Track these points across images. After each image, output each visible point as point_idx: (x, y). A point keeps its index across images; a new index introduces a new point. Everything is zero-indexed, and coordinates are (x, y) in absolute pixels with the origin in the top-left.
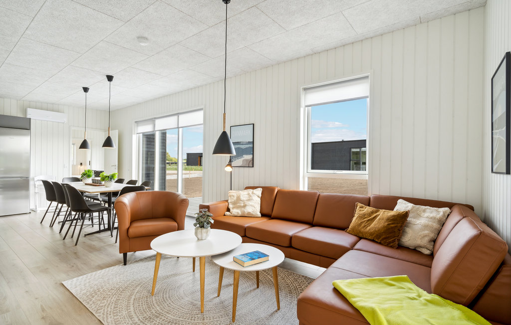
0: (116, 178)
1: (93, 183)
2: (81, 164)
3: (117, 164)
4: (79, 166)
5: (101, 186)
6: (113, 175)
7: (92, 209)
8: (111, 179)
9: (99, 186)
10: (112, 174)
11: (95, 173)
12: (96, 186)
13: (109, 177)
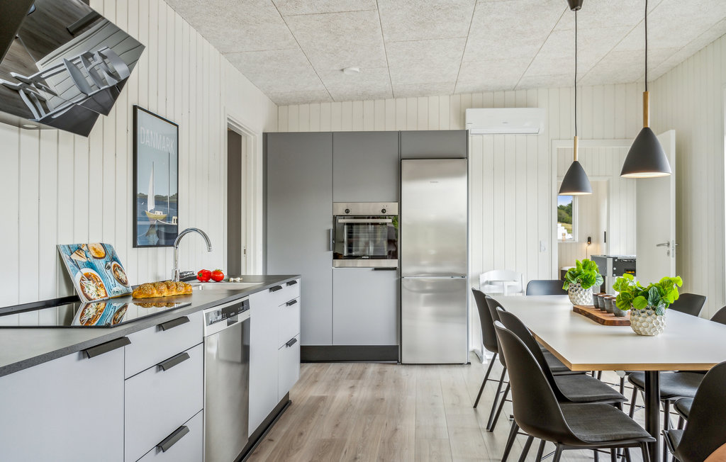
0: (673, 296)
1: (597, 307)
2: (589, 240)
3: (672, 238)
4: (586, 244)
5: (621, 324)
6: (663, 285)
7: (578, 434)
8: (656, 303)
9: (613, 323)
10: (658, 281)
11: (615, 264)
12: (603, 322)
13: (646, 294)
